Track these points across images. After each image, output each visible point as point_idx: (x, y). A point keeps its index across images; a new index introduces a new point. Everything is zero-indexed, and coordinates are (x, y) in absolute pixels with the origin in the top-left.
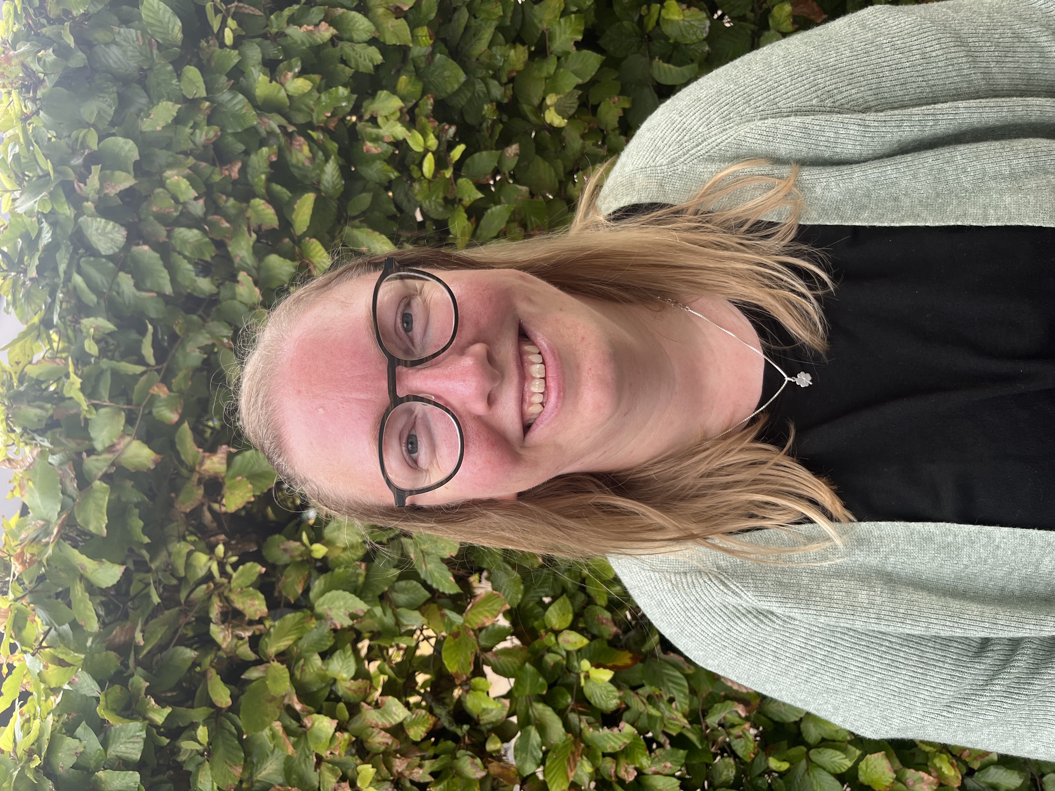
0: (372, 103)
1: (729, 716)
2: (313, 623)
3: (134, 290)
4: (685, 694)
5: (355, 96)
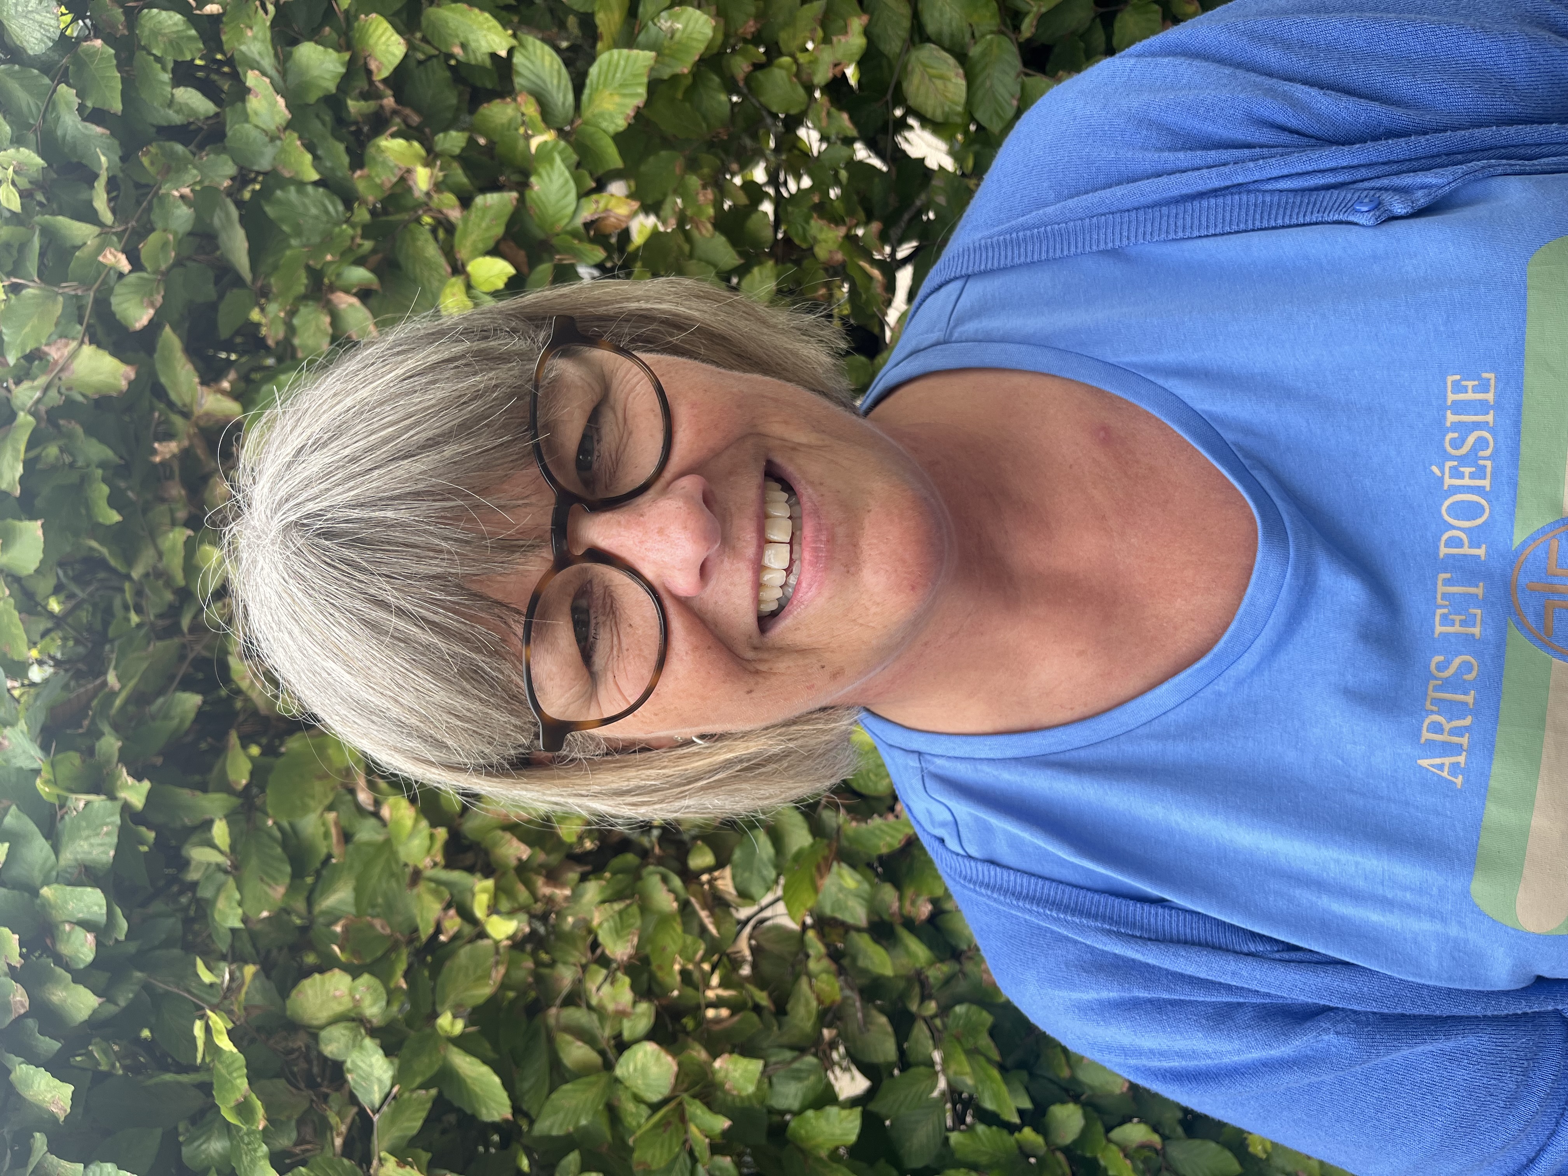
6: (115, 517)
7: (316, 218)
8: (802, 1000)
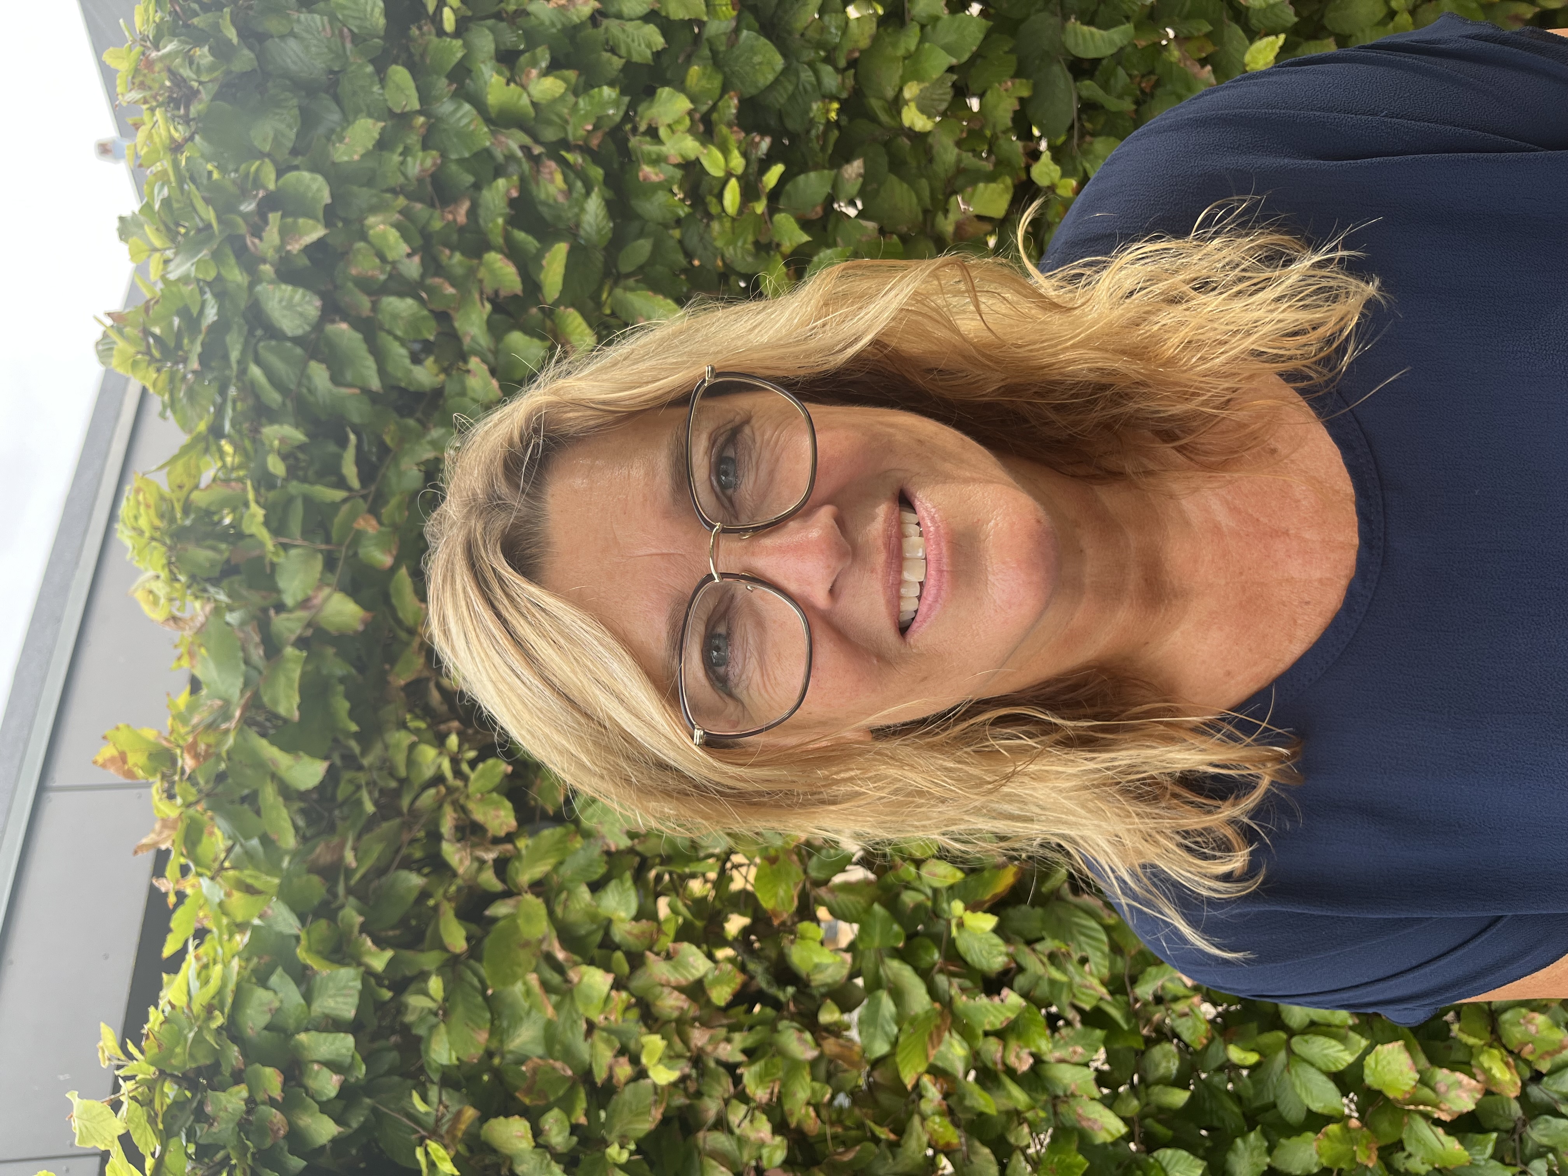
0: (649, 108)
1: (1169, 985)
2: (578, 843)
3: (329, 384)
4: (1103, 952)
5: (626, 99)
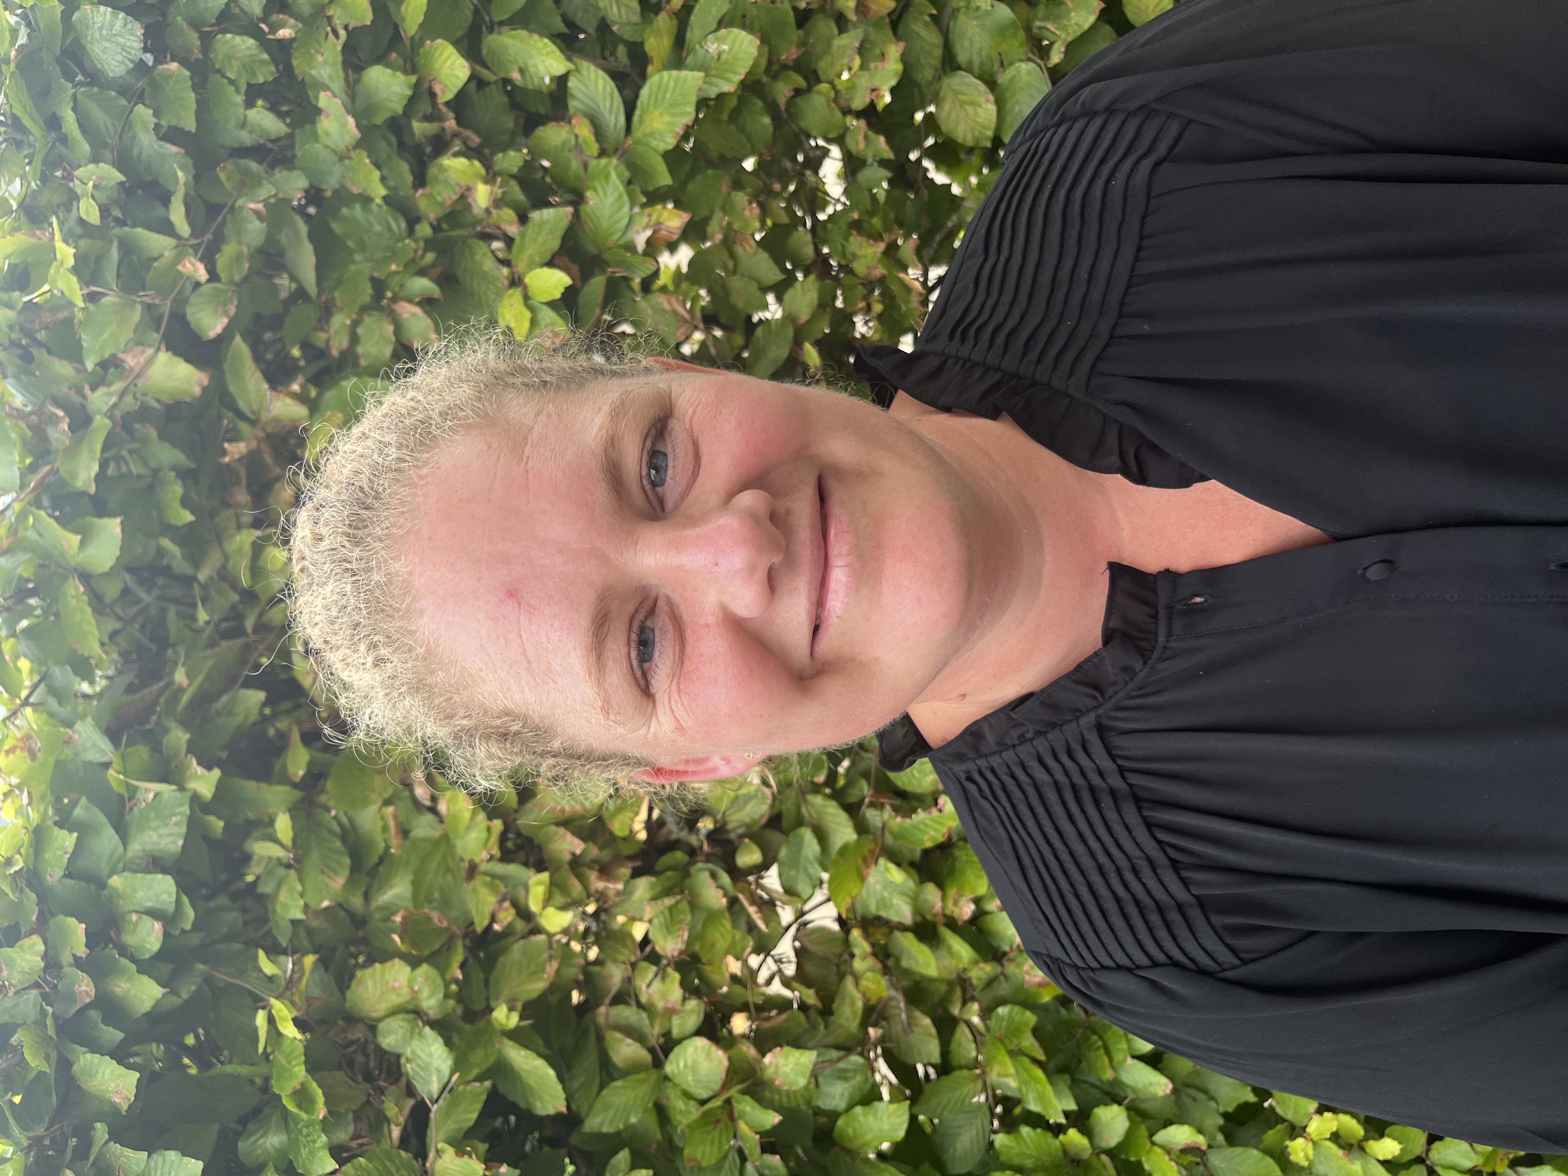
6: (188, 517)
7: (380, 234)
8: (848, 1000)
